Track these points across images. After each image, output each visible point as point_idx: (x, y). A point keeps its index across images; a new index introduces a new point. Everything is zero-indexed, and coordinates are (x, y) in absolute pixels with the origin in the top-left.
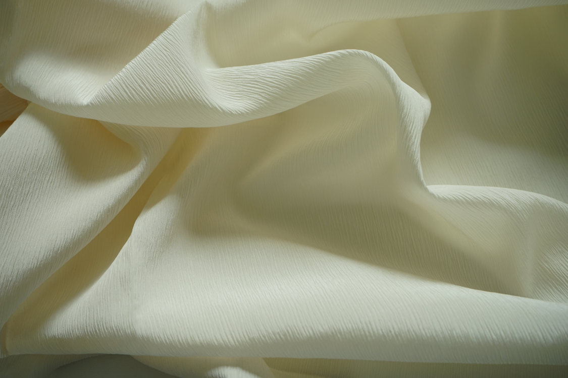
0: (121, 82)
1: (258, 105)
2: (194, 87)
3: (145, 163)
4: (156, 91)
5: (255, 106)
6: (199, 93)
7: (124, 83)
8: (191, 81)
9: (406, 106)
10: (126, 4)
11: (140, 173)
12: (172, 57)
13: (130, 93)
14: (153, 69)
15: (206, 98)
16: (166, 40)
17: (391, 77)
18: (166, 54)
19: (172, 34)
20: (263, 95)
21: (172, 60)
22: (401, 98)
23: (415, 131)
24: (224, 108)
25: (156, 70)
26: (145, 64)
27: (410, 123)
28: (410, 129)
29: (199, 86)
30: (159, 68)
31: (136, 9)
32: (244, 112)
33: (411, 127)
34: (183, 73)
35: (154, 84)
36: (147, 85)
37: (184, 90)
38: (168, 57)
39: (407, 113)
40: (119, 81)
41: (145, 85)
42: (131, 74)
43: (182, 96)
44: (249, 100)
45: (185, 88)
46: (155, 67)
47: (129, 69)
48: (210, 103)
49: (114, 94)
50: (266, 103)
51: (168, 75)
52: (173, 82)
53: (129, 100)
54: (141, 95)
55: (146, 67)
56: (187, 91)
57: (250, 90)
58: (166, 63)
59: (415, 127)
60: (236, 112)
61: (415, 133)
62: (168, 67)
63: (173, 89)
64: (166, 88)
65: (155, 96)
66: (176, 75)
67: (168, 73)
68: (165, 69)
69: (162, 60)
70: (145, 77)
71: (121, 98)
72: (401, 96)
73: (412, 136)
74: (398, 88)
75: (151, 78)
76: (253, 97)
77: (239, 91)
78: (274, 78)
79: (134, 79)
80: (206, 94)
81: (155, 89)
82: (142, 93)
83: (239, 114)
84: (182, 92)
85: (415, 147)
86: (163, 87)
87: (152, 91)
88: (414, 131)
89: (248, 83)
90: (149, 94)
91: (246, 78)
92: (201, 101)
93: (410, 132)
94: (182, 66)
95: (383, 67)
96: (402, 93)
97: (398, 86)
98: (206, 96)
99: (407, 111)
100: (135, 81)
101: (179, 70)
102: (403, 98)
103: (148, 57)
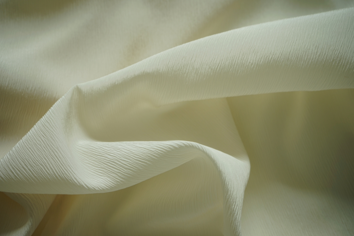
0: (9, 164)
1: (115, 183)
2: (65, 169)
3: (30, 224)
4: (36, 171)
5: (113, 183)
6: (69, 174)
7: (11, 165)
8: (63, 164)
9: (230, 189)
10: (14, 91)
11: (26, 232)
12: (48, 143)
13: (16, 173)
14: (34, 153)
15: (75, 178)
16: (44, 127)
17: (218, 166)
18: (43, 140)
19: (49, 121)
20: (119, 174)
21: (48, 145)
22: (226, 183)
23: (238, 208)
24: (89, 186)
25: (36, 154)
26: (27, 148)
27: (233, 203)
28: (233, 208)
29: (69, 168)
30: (38, 153)
31: (23, 94)
32: (104, 188)
33: (233, 207)
34: (56, 157)
35: (34, 166)
36: (29, 167)
37: (58, 171)
38: (45, 142)
39: (230, 195)
40: (7, 163)
41: (27, 167)
42: (16, 158)
43: (56, 176)
44: (109, 177)
45: (58, 170)
46: (35, 151)
47: (15, 153)
48: (78, 182)
49: (3, 174)
50: (122, 181)
51: (45, 159)
52: (49, 164)
53: (15, 179)
54: (24, 174)
55: (28, 151)
56: (59, 172)
57: (110, 168)
58: (43, 148)
59: (237, 206)
60: (99, 188)
61: (237, 210)
62: (45, 151)
63: (49, 170)
64: (43, 169)
65: (36, 175)
66: (51, 159)
67: (45, 156)
68: (43, 153)
69: (40, 145)
70: (27, 160)
71: (9, 177)
72: (226, 181)
73: (235, 213)
74: (223, 175)
75: (31, 161)
76: (112, 176)
77: (102, 168)
78: (128, 161)
79: (18, 161)
80: (74, 174)
81: (35, 170)
82: (25, 173)
83: (101, 190)
84: (56, 173)
85: (237, 222)
86: (41, 168)
87: (33, 171)
88: (236, 209)
89: (108, 162)
90: (31, 174)
91: (107, 157)
92: (71, 180)
93: (233, 210)
94: (56, 151)
95: (211, 158)
96: (226, 179)
97: (223, 174)
98: (75, 176)
99: (231, 193)
100: (20, 163)
101: (53, 154)
102: (228, 183)
103: (30, 142)
